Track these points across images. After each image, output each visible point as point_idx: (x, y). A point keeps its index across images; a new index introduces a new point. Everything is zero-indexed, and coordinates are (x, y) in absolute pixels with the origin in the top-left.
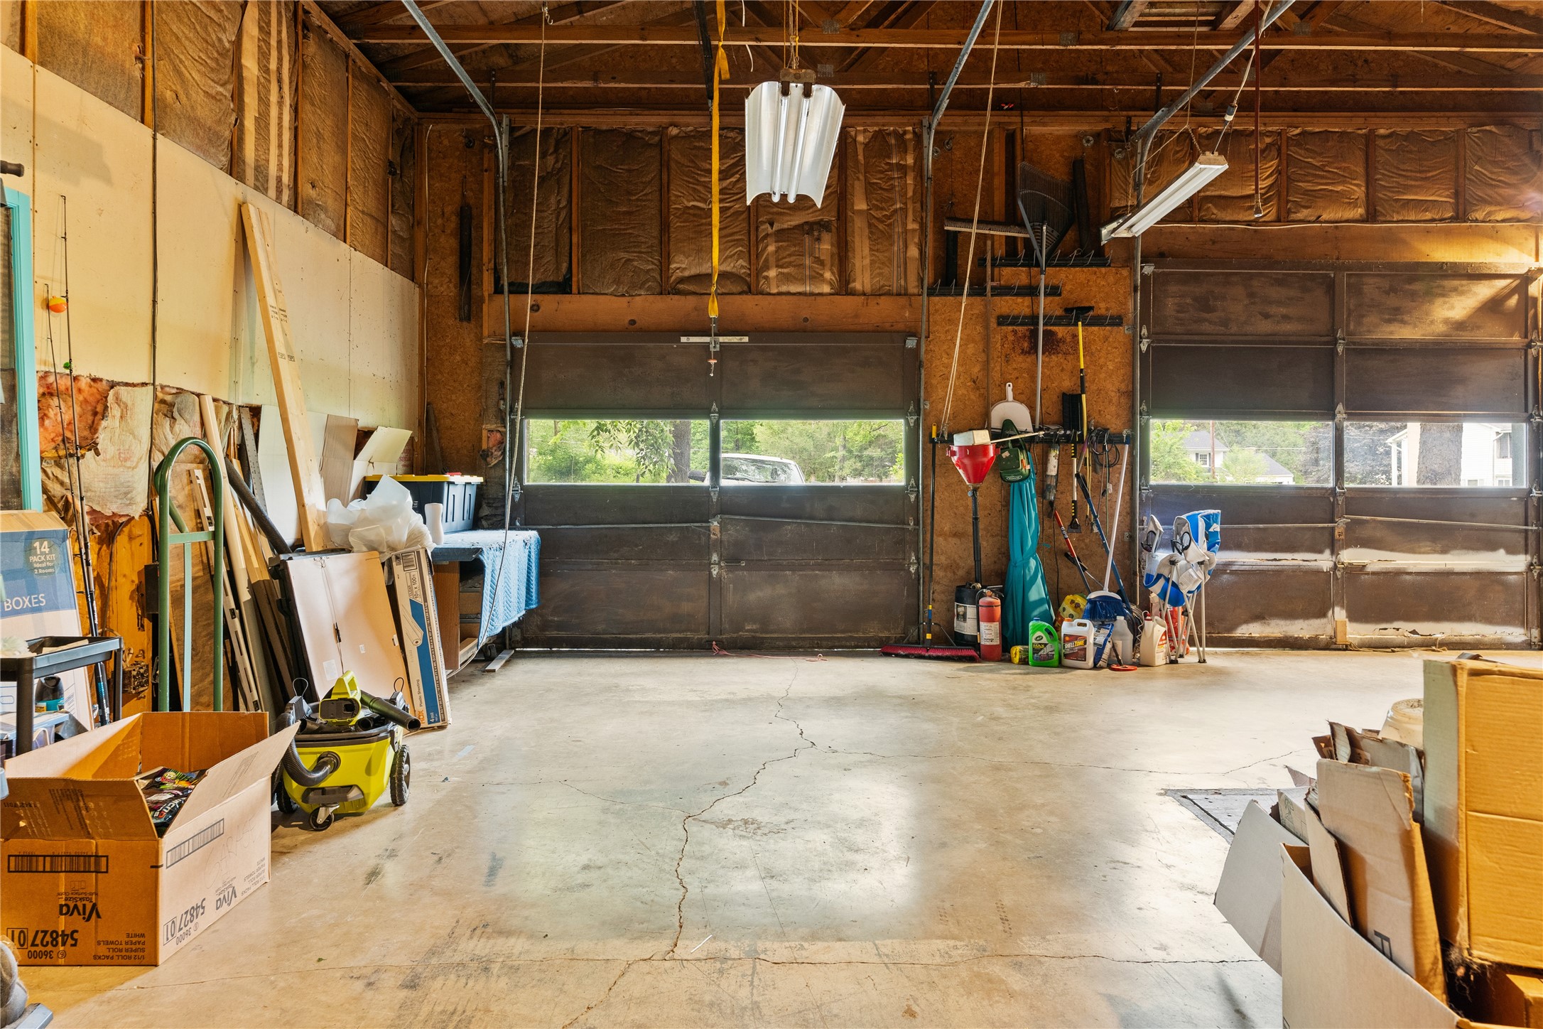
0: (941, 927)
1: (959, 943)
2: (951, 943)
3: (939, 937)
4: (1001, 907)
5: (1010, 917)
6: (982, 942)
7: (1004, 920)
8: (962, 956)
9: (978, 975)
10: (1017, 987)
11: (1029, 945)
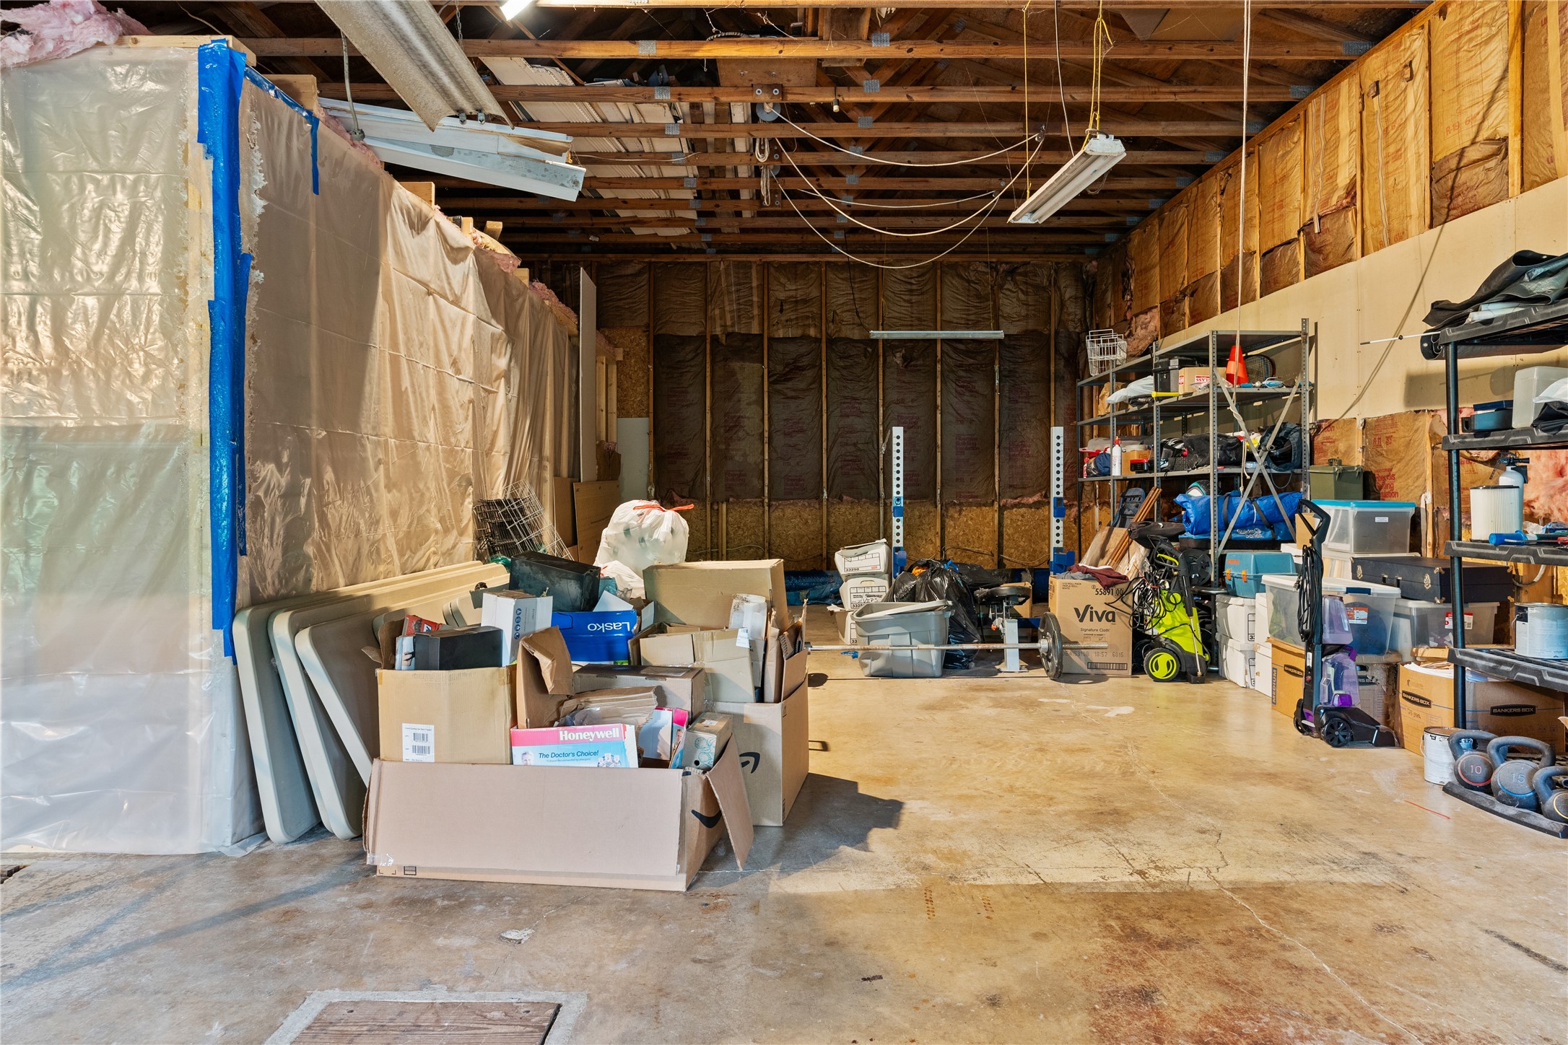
0: (988, 894)
1: (973, 882)
2: (978, 882)
3: (989, 886)
4: (931, 911)
5: (923, 903)
6: (953, 883)
7: (930, 901)
8: (969, 873)
9: (958, 861)
10: (930, 855)
11: (912, 880)
